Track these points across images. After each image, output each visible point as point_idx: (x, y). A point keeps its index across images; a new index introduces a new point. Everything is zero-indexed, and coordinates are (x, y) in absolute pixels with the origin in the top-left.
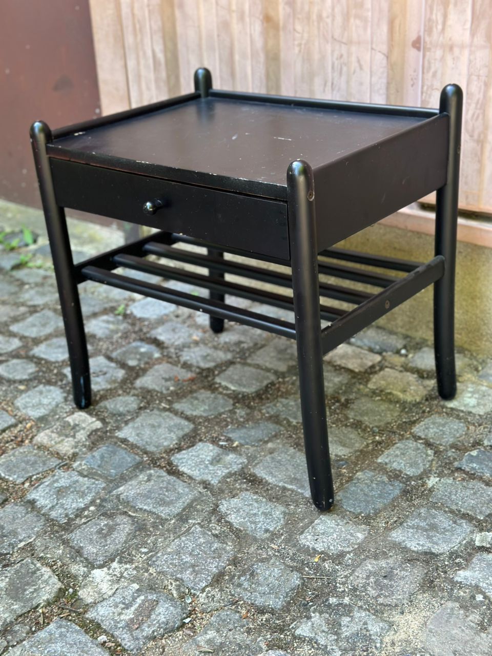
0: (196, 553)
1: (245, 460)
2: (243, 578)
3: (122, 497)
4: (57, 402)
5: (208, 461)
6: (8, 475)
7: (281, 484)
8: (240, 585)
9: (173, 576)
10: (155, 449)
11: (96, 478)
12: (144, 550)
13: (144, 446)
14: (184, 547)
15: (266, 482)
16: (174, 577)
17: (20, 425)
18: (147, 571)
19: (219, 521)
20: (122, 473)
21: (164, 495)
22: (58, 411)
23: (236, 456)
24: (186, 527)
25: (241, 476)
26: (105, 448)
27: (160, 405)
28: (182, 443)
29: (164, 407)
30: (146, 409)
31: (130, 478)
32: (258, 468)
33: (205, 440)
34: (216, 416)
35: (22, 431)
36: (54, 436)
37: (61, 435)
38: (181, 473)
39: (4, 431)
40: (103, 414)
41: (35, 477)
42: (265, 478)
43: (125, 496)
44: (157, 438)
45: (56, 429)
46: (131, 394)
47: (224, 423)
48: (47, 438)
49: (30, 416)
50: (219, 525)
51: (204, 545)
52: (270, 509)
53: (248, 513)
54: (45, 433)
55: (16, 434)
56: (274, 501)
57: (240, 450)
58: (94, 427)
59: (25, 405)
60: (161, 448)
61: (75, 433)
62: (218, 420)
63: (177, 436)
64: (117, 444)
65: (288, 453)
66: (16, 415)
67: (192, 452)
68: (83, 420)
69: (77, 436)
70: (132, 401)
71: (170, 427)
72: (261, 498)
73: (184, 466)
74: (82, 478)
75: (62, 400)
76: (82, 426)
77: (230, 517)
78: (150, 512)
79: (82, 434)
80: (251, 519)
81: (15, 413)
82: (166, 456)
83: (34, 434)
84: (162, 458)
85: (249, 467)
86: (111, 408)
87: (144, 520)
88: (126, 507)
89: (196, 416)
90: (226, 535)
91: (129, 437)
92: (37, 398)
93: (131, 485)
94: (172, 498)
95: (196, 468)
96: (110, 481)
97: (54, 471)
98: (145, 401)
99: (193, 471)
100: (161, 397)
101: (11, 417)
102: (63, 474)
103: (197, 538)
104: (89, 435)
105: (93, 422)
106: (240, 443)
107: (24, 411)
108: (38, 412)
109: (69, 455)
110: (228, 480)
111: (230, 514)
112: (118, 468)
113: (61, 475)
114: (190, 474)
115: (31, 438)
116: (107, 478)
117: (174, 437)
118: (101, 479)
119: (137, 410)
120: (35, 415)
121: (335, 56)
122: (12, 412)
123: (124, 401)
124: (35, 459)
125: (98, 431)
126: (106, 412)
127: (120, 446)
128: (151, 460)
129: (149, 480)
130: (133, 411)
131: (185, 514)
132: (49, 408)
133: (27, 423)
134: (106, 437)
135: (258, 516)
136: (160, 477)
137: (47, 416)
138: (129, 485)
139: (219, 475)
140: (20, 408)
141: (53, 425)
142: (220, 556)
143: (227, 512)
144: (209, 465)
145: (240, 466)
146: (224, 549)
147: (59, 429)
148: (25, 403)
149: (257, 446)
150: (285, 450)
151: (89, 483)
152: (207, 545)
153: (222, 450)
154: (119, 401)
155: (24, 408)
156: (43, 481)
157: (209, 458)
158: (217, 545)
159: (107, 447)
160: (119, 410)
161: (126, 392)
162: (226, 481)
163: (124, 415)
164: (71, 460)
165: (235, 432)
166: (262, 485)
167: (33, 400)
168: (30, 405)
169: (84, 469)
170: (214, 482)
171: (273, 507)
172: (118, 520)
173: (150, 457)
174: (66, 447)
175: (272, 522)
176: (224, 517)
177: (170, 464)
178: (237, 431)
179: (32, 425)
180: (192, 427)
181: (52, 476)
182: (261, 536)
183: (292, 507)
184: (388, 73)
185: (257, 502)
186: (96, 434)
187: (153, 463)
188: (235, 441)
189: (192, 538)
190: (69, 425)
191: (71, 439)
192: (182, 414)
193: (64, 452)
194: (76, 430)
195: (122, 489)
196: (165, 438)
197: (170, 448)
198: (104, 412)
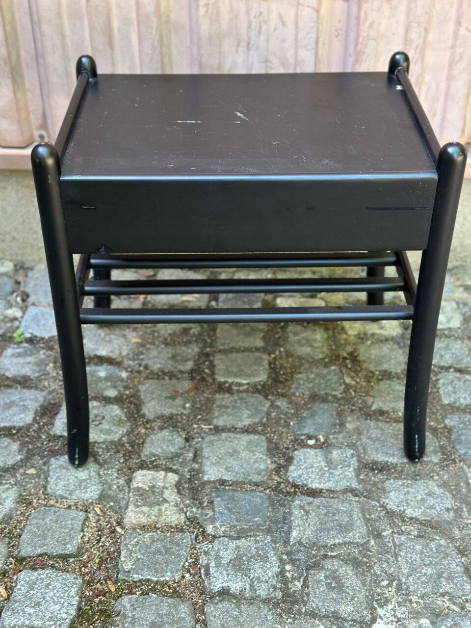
0: (428, 562)
1: (352, 451)
3: (304, 541)
4: (94, 471)
5: (325, 466)
6: (162, 576)
9: (436, 594)
10: (260, 477)
11: (252, 534)
12: (385, 583)
13: (246, 479)
14: (412, 561)
15: (392, 463)
16: (438, 594)
17: (91, 515)
18: (411, 602)
19: (404, 521)
20: (268, 517)
21: (336, 520)
22: (109, 481)
23: (339, 451)
24: (389, 541)
25: (367, 469)
26: (219, 499)
27: (202, 429)
28: (276, 459)
29: (207, 428)
30: (193, 439)
31: (285, 518)
32: (371, 454)
33: (290, 446)
34: (267, 418)
35: (99, 520)
36: (145, 509)
37: (150, 505)
38: (318, 490)
39: (83, 531)
40: (161, 463)
41: (187, 564)
42: (388, 461)
43: (306, 539)
44: (248, 465)
45: (137, 501)
46: (156, 428)
47: (282, 421)
48: (142, 516)
49: (87, 500)
50: (409, 525)
51: (425, 551)
52: (425, 488)
53: (417, 501)
54: (132, 511)
55: (97, 527)
56: (418, 478)
57: (332, 442)
58: (172, 481)
59: (67, 490)
60: (263, 473)
61: (162, 497)
62: (274, 421)
63: (263, 454)
64: (219, 488)
65: (372, 427)
66: (70, 507)
67: (302, 465)
68: (154, 479)
69: (168, 500)
70: (169, 436)
71: (247, 448)
72: (405, 481)
73: (312, 482)
74: (238, 541)
75: (98, 466)
76: (159, 486)
77: (408, 513)
78: (345, 543)
79: (170, 494)
80: (425, 506)
81: (65, 503)
82: (281, 480)
83: (116, 518)
84: (279, 483)
85: (362, 456)
86: (159, 453)
87: (349, 554)
88: (319, 549)
89: (249, 425)
90: (425, 532)
91: (222, 476)
92: (70, 476)
93: (299, 526)
94: (346, 520)
95: (324, 479)
96: (269, 531)
97: (196, 548)
98: (179, 430)
99: (325, 483)
100: (190, 419)
101: (69, 510)
102: (213, 546)
103: (412, 547)
104: (179, 492)
105: (165, 477)
106: (323, 436)
107: (74, 497)
108: (91, 492)
109: (185, 522)
110: (361, 477)
111: (405, 510)
112: (259, 514)
113: (213, 548)
114: (327, 488)
115: (119, 524)
116: (261, 529)
117: (261, 456)
118: (258, 533)
119: (187, 444)
120: (92, 497)
121: (253, 14)
122: (61, 504)
123: (161, 439)
124: (160, 544)
125: (182, 484)
126: (159, 459)
127: (224, 489)
128: (273, 490)
129: (307, 513)
130: (185, 447)
131: (372, 529)
132: (95, 482)
133: (94, 510)
134: (199, 486)
135: (427, 500)
136: (310, 504)
137: (105, 492)
138: (296, 526)
139: (351, 476)
140: (65, 495)
141: (128, 499)
142: (447, 554)
143: (399, 508)
144: (331, 471)
145: (354, 458)
146: (440, 545)
147: (139, 500)
148: (64, 488)
149: (340, 432)
150: (367, 426)
151: (251, 543)
152: (426, 549)
153: (321, 450)
154: (156, 441)
155: (71, 494)
156: (204, 564)
157: (323, 464)
158: (433, 545)
159: (218, 496)
160: (170, 451)
161: (149, 429)
162: (362, 479)
163: (181, 454)
164: (195, 528)
165: (304, 427)
166: (392, 468)
167: (68, 480)
168: (72, 488)
169: (225, 531)
170: (355, 485)
171: (425, 485)
172: (330, 567)
173: (268, 488)
174: (172, 516)
175: (442, 499)
176: (403, 515)
177: (295, 486)
178: (303, 424)
179: (100, 508)
180: (264, 438)
181: (202, 554)
182: (449, 517)
183: (436, 478)
184: (318, 27)
185: (407, 486)
186: (184, 488)
187: (279, 492)
188: (315, 435)
189: (408, 550)
190: (145, 490)
191: (166, 505)
192: (236, 429)
193: (176, 522)
194: (158, 493)
195: (294, 534)
196: (255, 462)
197: (272, 470)
198: (158, 461)
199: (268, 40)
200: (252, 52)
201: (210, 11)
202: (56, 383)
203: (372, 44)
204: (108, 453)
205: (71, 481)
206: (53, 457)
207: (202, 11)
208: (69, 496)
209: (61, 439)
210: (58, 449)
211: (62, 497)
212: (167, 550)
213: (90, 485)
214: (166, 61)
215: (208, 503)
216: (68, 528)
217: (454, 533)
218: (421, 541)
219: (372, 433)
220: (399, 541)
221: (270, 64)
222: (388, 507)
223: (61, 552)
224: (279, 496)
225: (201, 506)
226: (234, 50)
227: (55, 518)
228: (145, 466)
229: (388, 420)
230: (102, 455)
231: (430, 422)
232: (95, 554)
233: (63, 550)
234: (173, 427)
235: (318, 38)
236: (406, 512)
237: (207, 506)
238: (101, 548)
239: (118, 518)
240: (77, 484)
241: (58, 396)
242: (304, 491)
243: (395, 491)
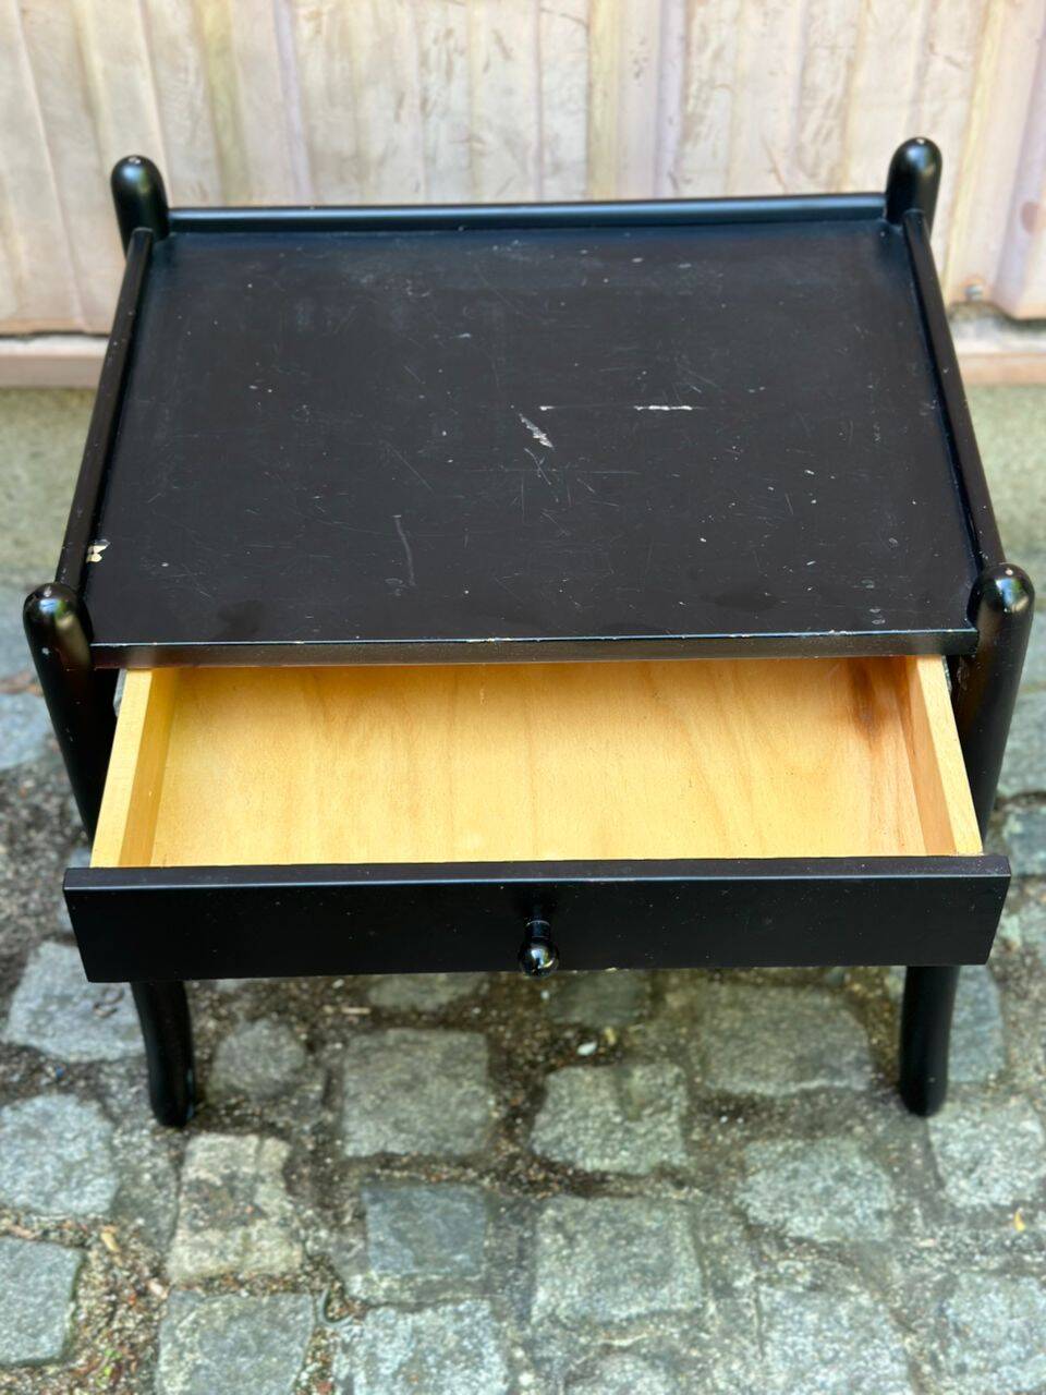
0: (831, 1354)
1: (676, 1070)
2: (953, 1351)
3: (562, 1313)
4: (100, 1138)
5: (616, 1113)
7: (793, 1088)
8: (962, 1369)
10: (470, 1142)
13: (439, 1148)
14: (796, 1354)
15: (763, 1098)
17: (92, 1255)
19: (782, 1248)
20: (486, 1251)
21: (635, 1255)
22: (134, 1161)
23: (647, 1070)
24: (748, 1305)
25: (706, 1112)
26: (377, 1208)
27: (345, 1015)
28: (507, 1094)
29: (357, 1015)
30: (324, 1043)
31: (522, 1254)
32: (718, 1076)
33: (540, 1058)
34: (491, 982)
35: (111, 1266)
36: (213, 1236)
37: (225, 1226)
38: (598, 1177)
39: (74, 1297)
40: (250, 1111)
41: (305, 1376)
42: (753, 1093)
43: (566, 1308)
44: (445, 1111)
45: (195, 1217)
46: (241, 1016)
47: (524, 990)
48: (206, 1255)
49: (84, 1216)
50: (793, 1259)
51: (824, 1326)
52: (833, 1159)
53: (813, 1196)
54: (183, 1242)
55: (107, 1284)
56: (819, 1134)
57: (633, 1045)
58: (274, 1159)
59: (40, 1193)
60: (478, 1132)
61: (251, 1203)
62: (506, 990)
63: (479, 1083)
64: (379, 1176)
65: (724, 1001)
66: (46, 1233)
67: (563, 1111)
68: (234, 1157)
69: (266, 1209)
70: (269, 1037)
71: (443, 1070)
72: (790, 1142)
73: (585, 1155)
74: (417, 1317)
75: (107, 1125)
76: (245, 1174)
77: (794, 1227)
78: (653, 1314)
79: (270, 1197)
80: (832, 1208)
81: (36, 1226)
82: (517, 1149)
83: (149, 1257)
84: (513, 1158)
85: (698, 1080)
86: (247, 1084)
87: (660, 1341)
88: (593, 1333)
89: (451, 1004)
90: (828, 1273)
91: (386, 1144)
92: (44, 1155)
93: (551, 1275)
94: (655, 1255)
95: (613, 1147)
96: (485, 1289)
97: (325, 1332)
98: (294, 1019)
99: (613, 1157)
100: (319, 990)
101: (43, 1246)
102: (362, 1330)
103: (797, 1317)
104: (290, 1189)
105: (259, 1150)
106: (615, 1029)
107: (55, 1209)
108: (93, 1194)
109: (302, 1266)
110: (695, 1137)
111: (786, 1220)
112: (464, 1243)
113: (361, 1336)
114: (618, 1169)
115: (157, 1273)
116: (469, 1283)
117: (475, 1088)
118: (461, 1295)
119: (311, 1058)
120: (95, 1207)
121: (429, 36)
122: (26, 1227)
123: (251, 1046)
124: (246, 1327)
125: (297, 1166)
126: (247, 1100)
127: (390, 1178)
128: (498, 1178)
129: (571, 1240)
130: (305, 1066)
131: (714, 1273)
132: (102, 1166)
133: (99, 1240)
134: (334, 1171)
135: (836, 1192)
136: (578, 1215)
137: (124, 1193)
138: (547, 1276)
139: (670, 1136)
140: (36, 1205)
141: (174, 1211)
142: (871, 1330)
143: (775, 1217)
144: (627, 1124)
145: (681, 1089)
146: (859, 1308)
147: (201, 1213)
148: (31, 1187)
149: (651, 1017)
150: (714, 998)
151: (447, 1318)
152: (828, 1322)
153: (606, 1069)
154: (239, 1052)
155: (47, 1203)
156: (342, 1376)
157: (611, 1107)
158: (843, 1311)
159: (375, 1201)
160: (271, 1079)
161: (226, 1018)
162: (694, 1142)
163: (297, 1085)
164: (324, 1280)
165: (573, 1005)
166: (763, 1110)
167: (42, 1165)
168: (50, 1185)
169: (389, 1290)
170: (678, 1158)
171: (833, 1151)
172: (616, 1376)
173: (488, 1172)
174: (273, 1252)
175: (869, 1189)
176: (781, 1232)
177: (549, 1166)
178: (572, 998)
179: (114, 1235)
180: (481, 1039)
181: (339, 1350)
182: (881, 1233)
183: (859, 1130)
184: (589, 62)
185: (795, 1158)
186: (301, 1176)
187: (511, 1184)
188: (597, 1026)
189: (790, 1325)
190: (212, 1186)
191: (260, 1224)
192: (420, 1014)
193: (283, 1267)
194: (243, 1191)
195: (541, 1296)
196: (462, 1103)
197: (499, 1123)
198: (245, 1105)
199: (470, 93)
200: (433, 119)
201: (324, 29)
202: (13, 899)
203: (722, 98)
204: (132, 1085)
205: (48, 1168)
206: (6, 1103)
207: (306, 30)
208: (43, 1209)
209: (25, 1054)
210: (20, 1082)
211: (29, 1211)
212: (261, 1340)
213: (90, 1176)
214: (227, 140)
215: (354, 1216)
216: (43, 1292)
217: (891, 1274)
218: (819, 1300)
219: (721, 1020)
220: (770, 1303)
221: (478, 146)
222: (751, 1212)
223: (27, 1356)
224: (511, 1194)
225: (337, 1225)
226: (390, 114)
227: (12, 1267)
228: (215, 1120)
229: (760, 980)
230: (118, 1093)
231: (852, 982)
232: (103, 1352)
233: (31, 1351)
234: (279, 1013)
235: (590, 85)
236: (789, 1225)
237: (351, 1224)
238: (116, 1335)
239: (155, 1258)
240: (61, 1175)
241: (19, 936)
242: (567, 1181)
243: (768, 1168)
